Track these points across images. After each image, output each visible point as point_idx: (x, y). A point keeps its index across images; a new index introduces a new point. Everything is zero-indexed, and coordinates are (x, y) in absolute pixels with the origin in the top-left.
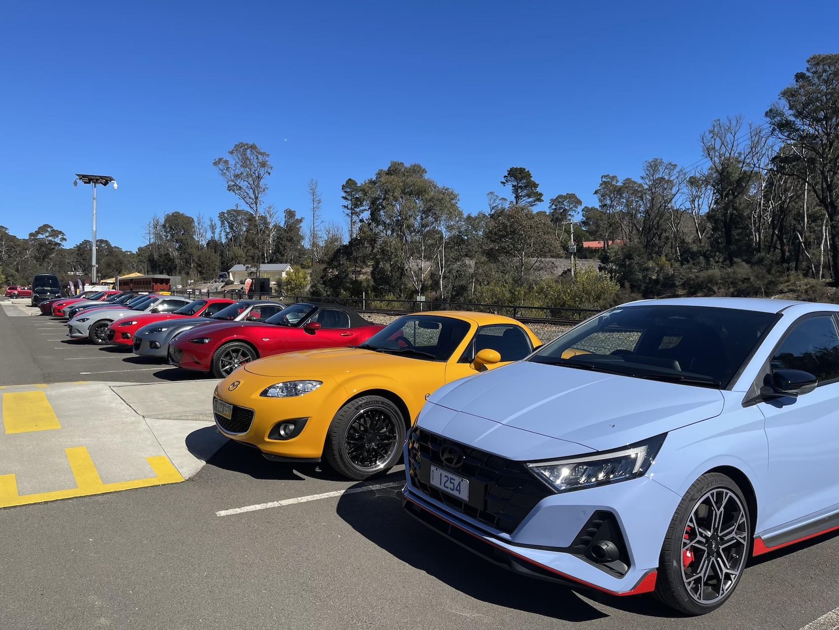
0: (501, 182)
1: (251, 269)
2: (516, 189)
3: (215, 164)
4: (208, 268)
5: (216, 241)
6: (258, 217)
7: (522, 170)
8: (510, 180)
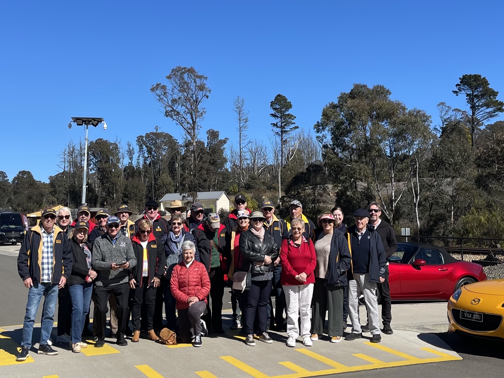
0: (453, 92)
1: (188, 198)
2: (471, 99)
3: (152, 90)
4: (135, 198)
5: (133, 167)
6: (196, 142)
7: (477, 77)
8: (463, 89)
